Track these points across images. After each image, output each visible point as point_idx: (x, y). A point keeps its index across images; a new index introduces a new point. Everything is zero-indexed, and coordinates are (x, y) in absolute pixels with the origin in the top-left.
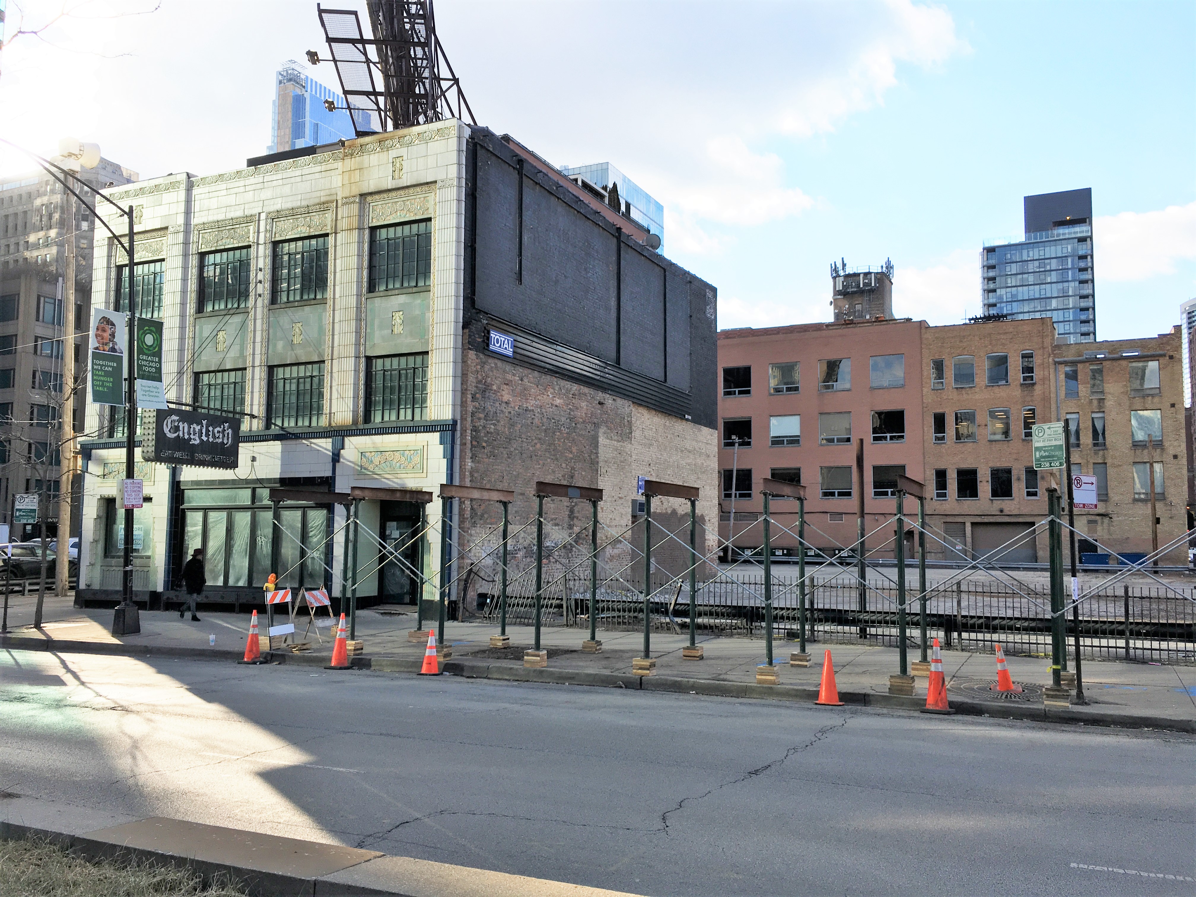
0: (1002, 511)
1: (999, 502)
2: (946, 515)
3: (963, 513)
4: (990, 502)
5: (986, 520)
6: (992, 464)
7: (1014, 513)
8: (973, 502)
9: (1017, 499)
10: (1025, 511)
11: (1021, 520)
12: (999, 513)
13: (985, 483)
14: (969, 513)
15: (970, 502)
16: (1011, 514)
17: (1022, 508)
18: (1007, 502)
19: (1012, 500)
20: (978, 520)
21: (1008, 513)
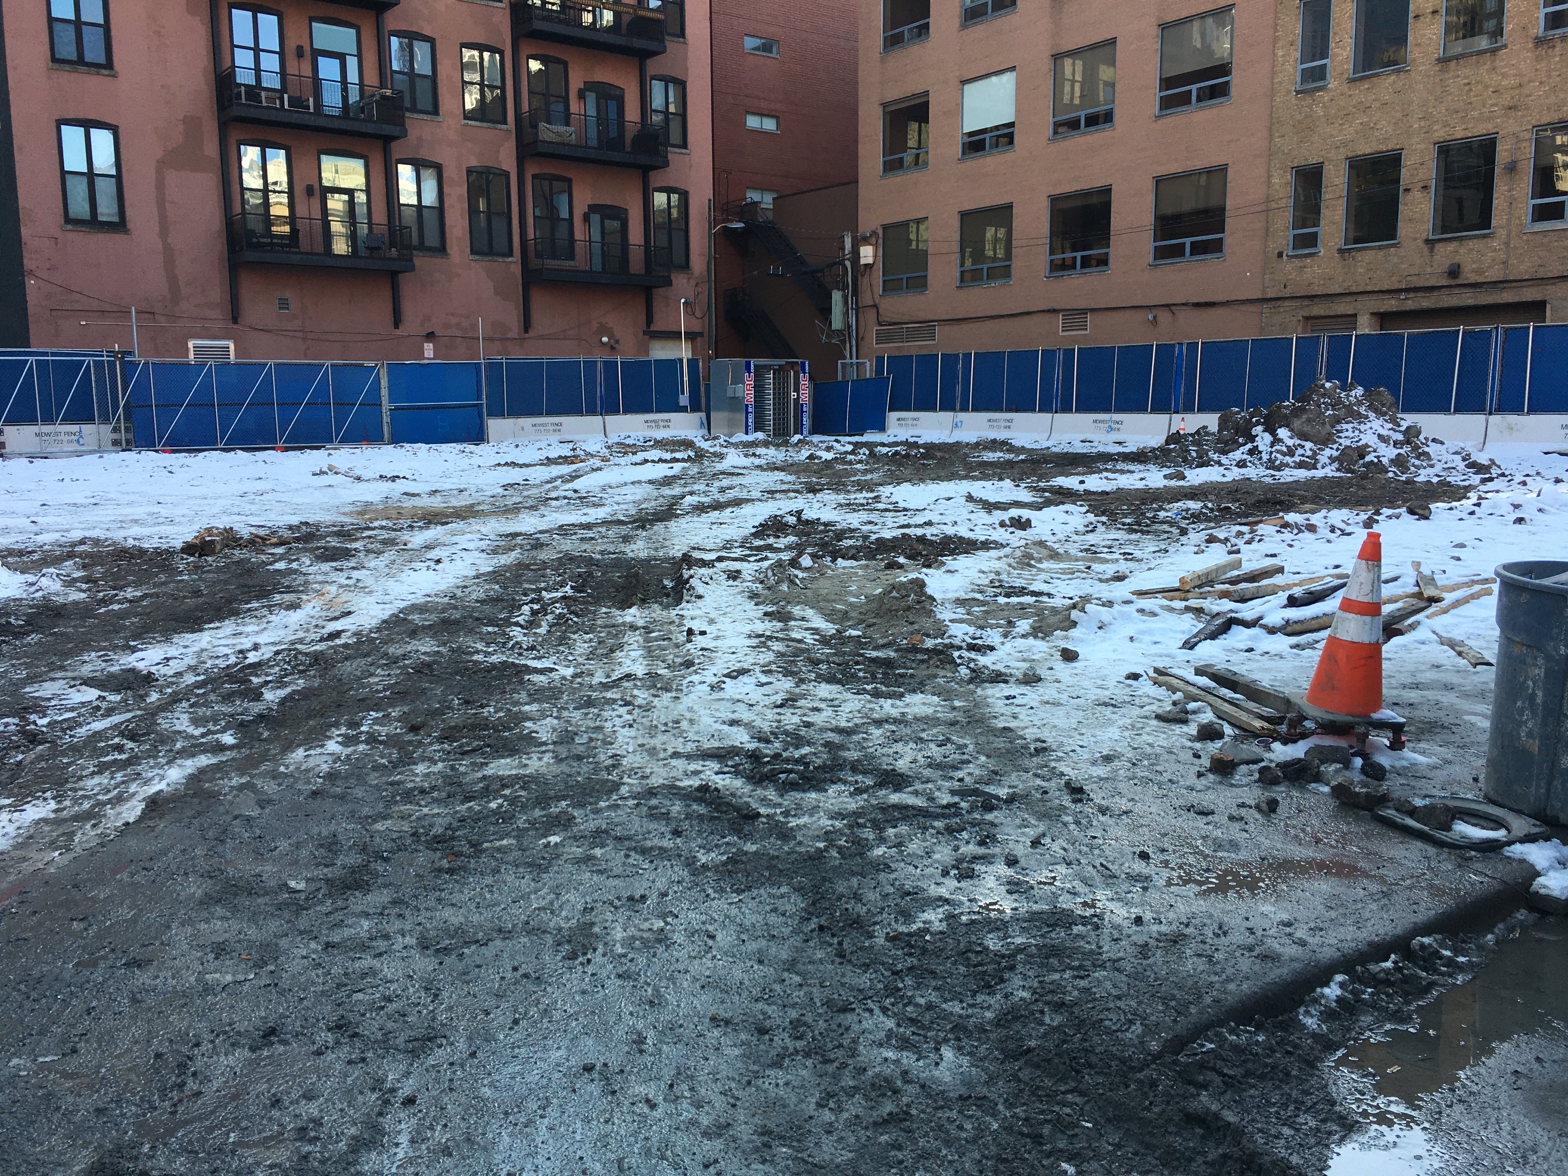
0: (1454, 272)
1: (1451, 247)
2: (1312, 298)
3: (1354, 289)
4: (1426, 249)
5: (1411, 304)
6: (1440, 134)
8: (1382, 253)
9: (1502, 233)
10: (1523, 268)
11: (1507, 297)
12: (1444, 282)
13: (1417, 194)
14: (1369, 288)
15: (1369, 255)
16: (1481, 279)
17: (1513, 261)
18: (1471, 244)
19: (1484, 236)
20: (1391, 304)
21: (1473, 278)
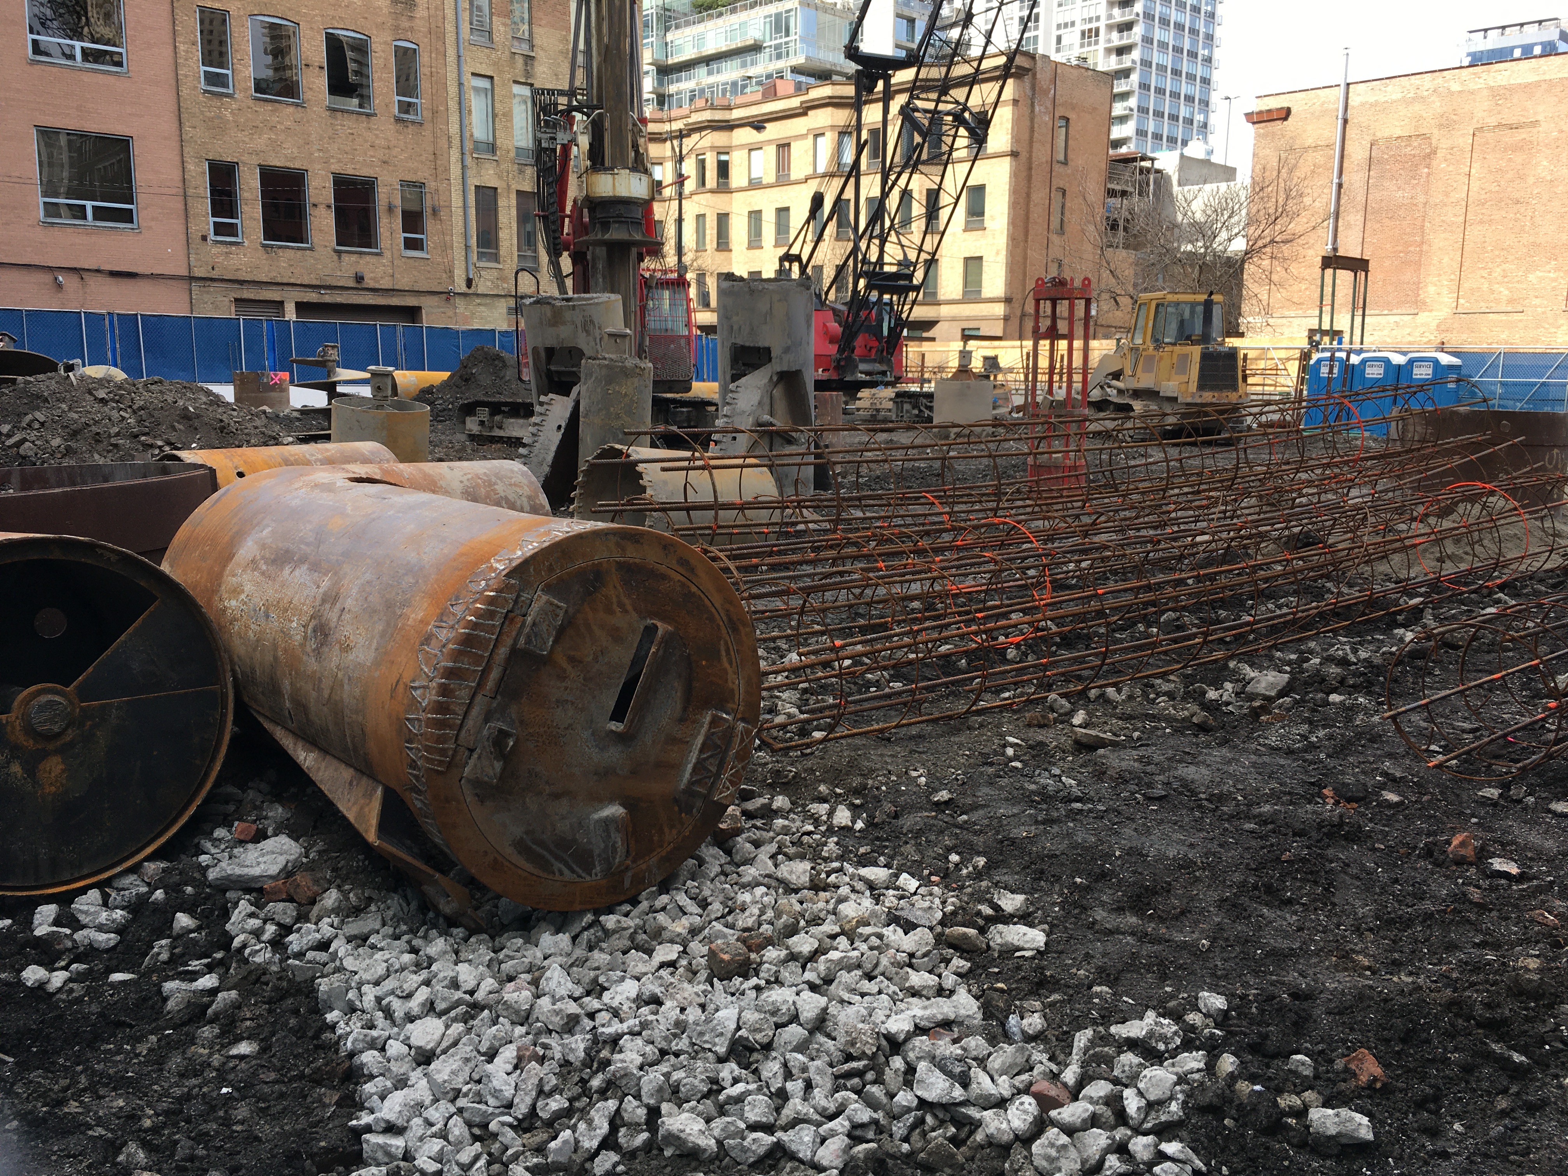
0: (359, 279)
1: (354, 258)
2: (241, 282)
3: (279, 280)
4: (335, 256)
5: (328, 298)
6: (336, 168)
7: (385, 284)
8: (300, 253)
9: (387, 254)
10: (404, 282)
11: (395, 301)
12: (352, 285)
13: (320, 210)
14: (292, 281)
15: (290, 253)
16: (377, 286)
17: (397, 276)
18: (368, 258)
19: (377, 254)
20: (312, 297)
21: (372, 284)
